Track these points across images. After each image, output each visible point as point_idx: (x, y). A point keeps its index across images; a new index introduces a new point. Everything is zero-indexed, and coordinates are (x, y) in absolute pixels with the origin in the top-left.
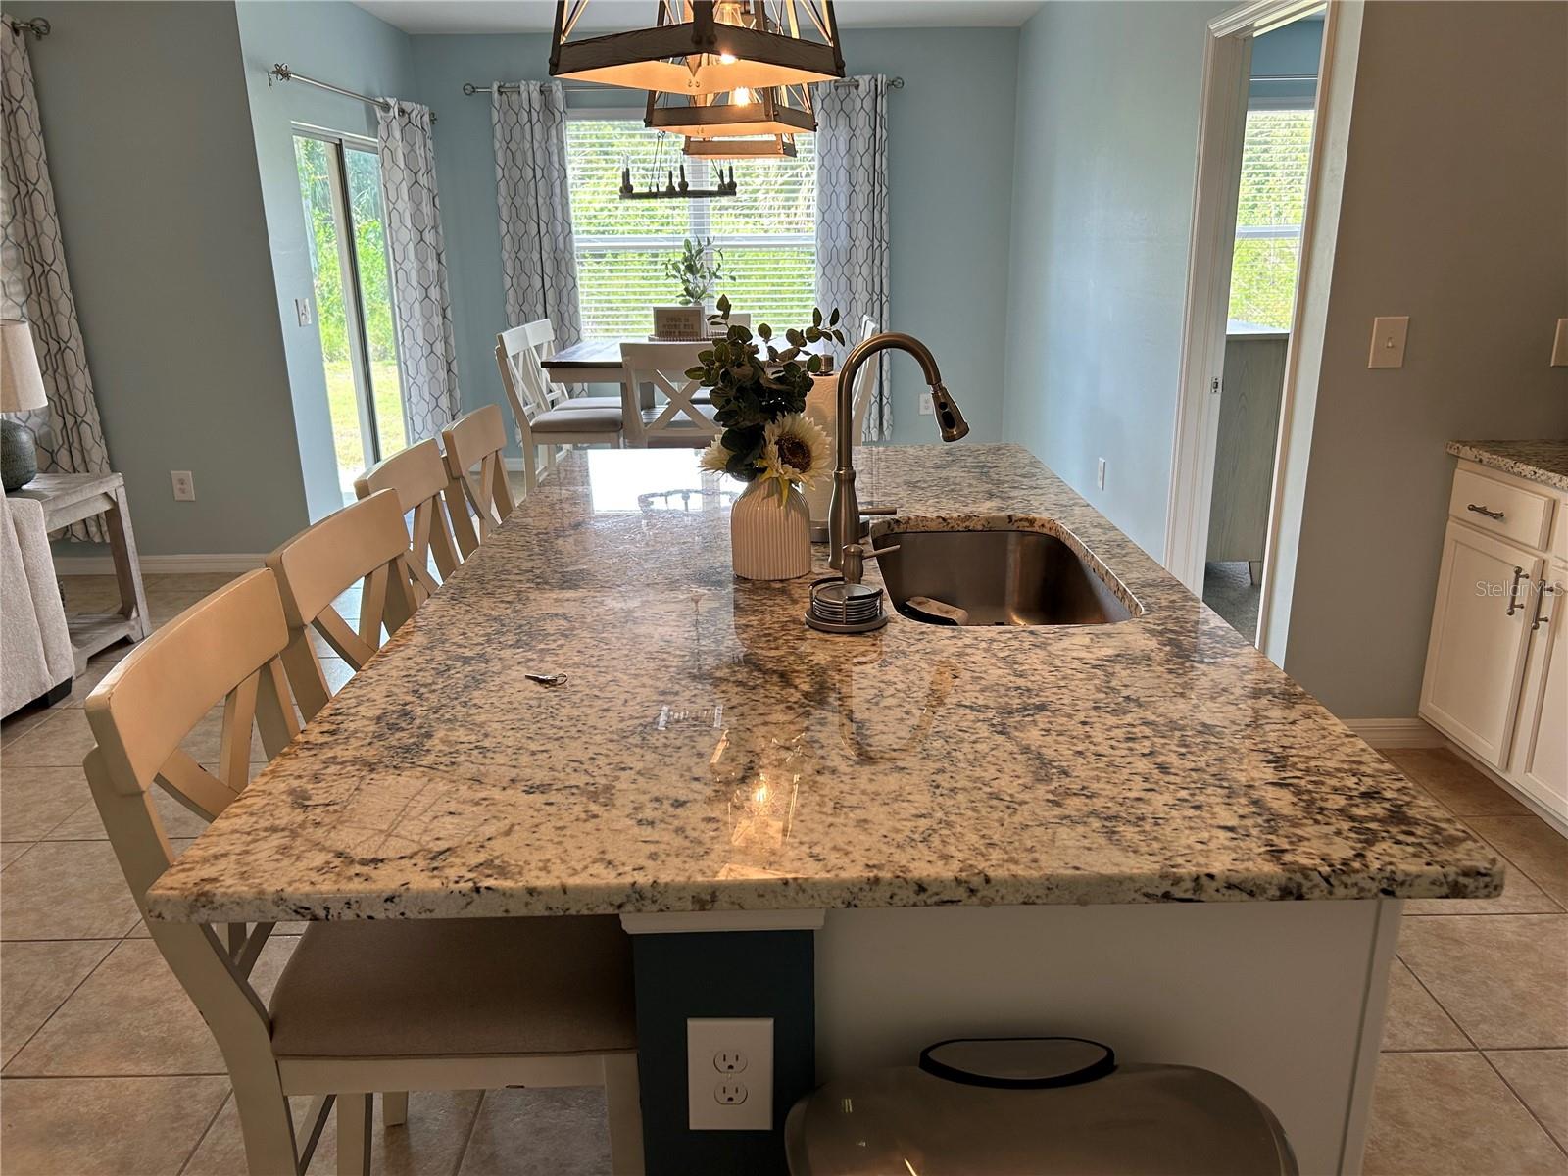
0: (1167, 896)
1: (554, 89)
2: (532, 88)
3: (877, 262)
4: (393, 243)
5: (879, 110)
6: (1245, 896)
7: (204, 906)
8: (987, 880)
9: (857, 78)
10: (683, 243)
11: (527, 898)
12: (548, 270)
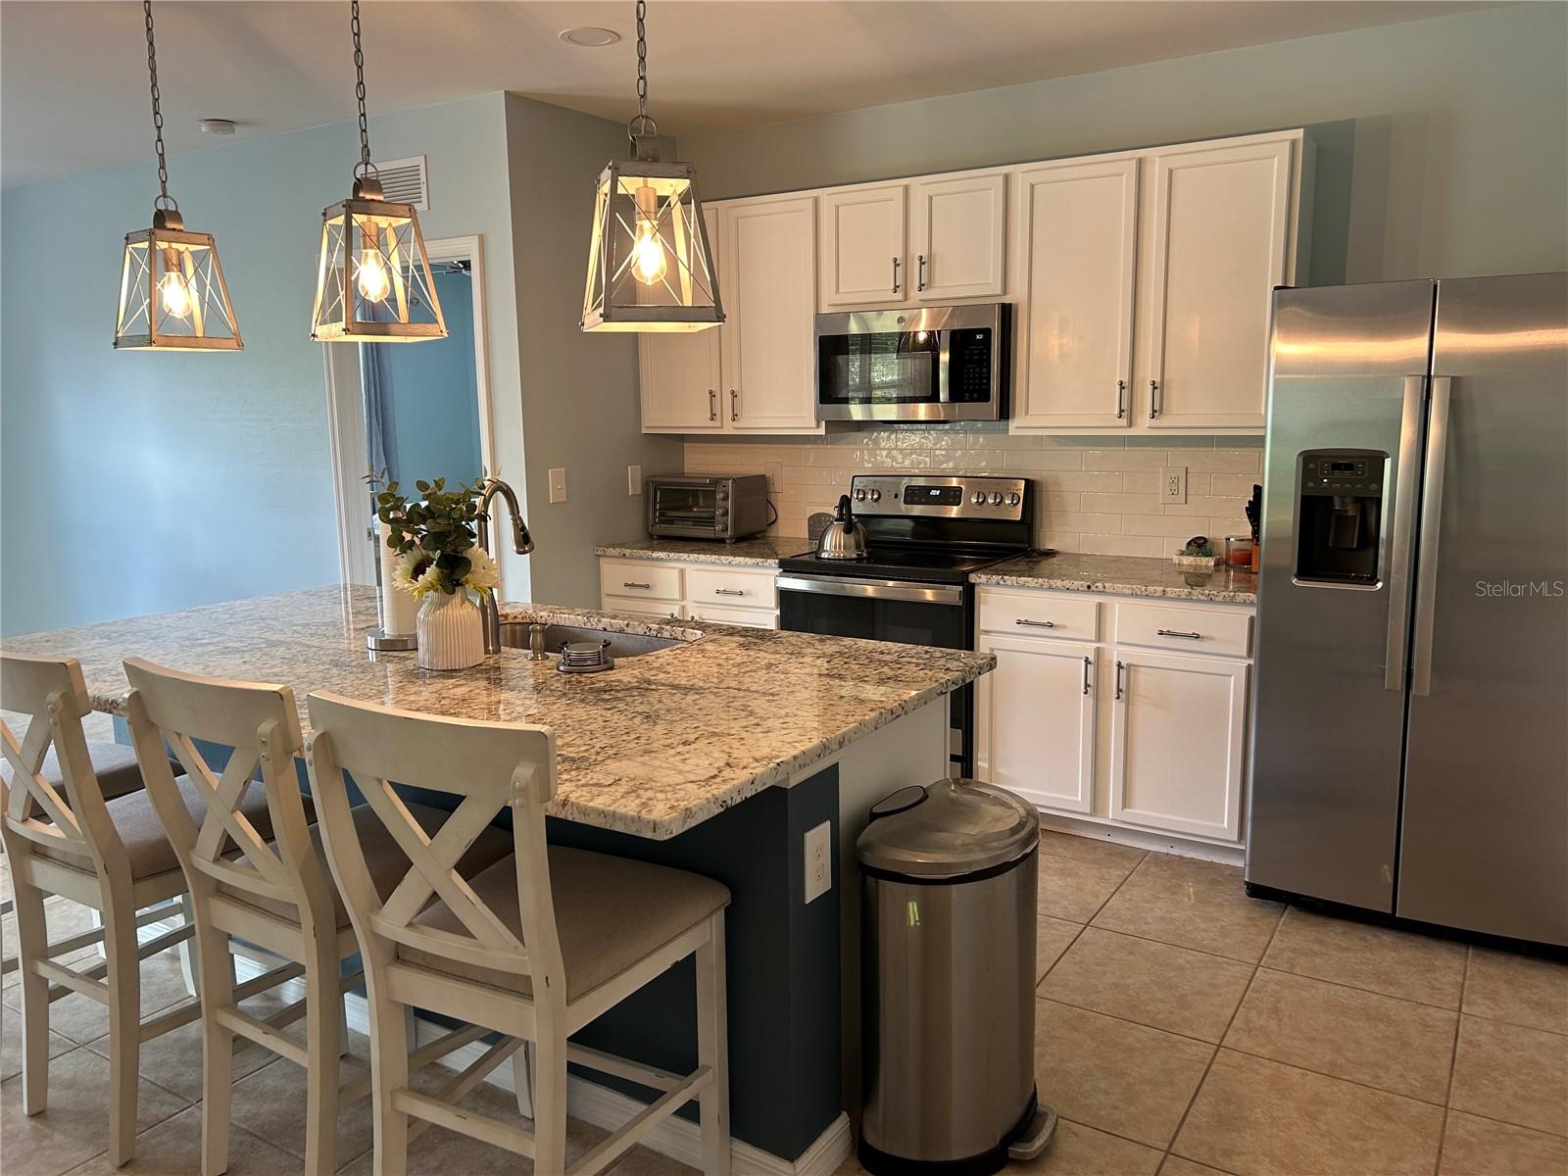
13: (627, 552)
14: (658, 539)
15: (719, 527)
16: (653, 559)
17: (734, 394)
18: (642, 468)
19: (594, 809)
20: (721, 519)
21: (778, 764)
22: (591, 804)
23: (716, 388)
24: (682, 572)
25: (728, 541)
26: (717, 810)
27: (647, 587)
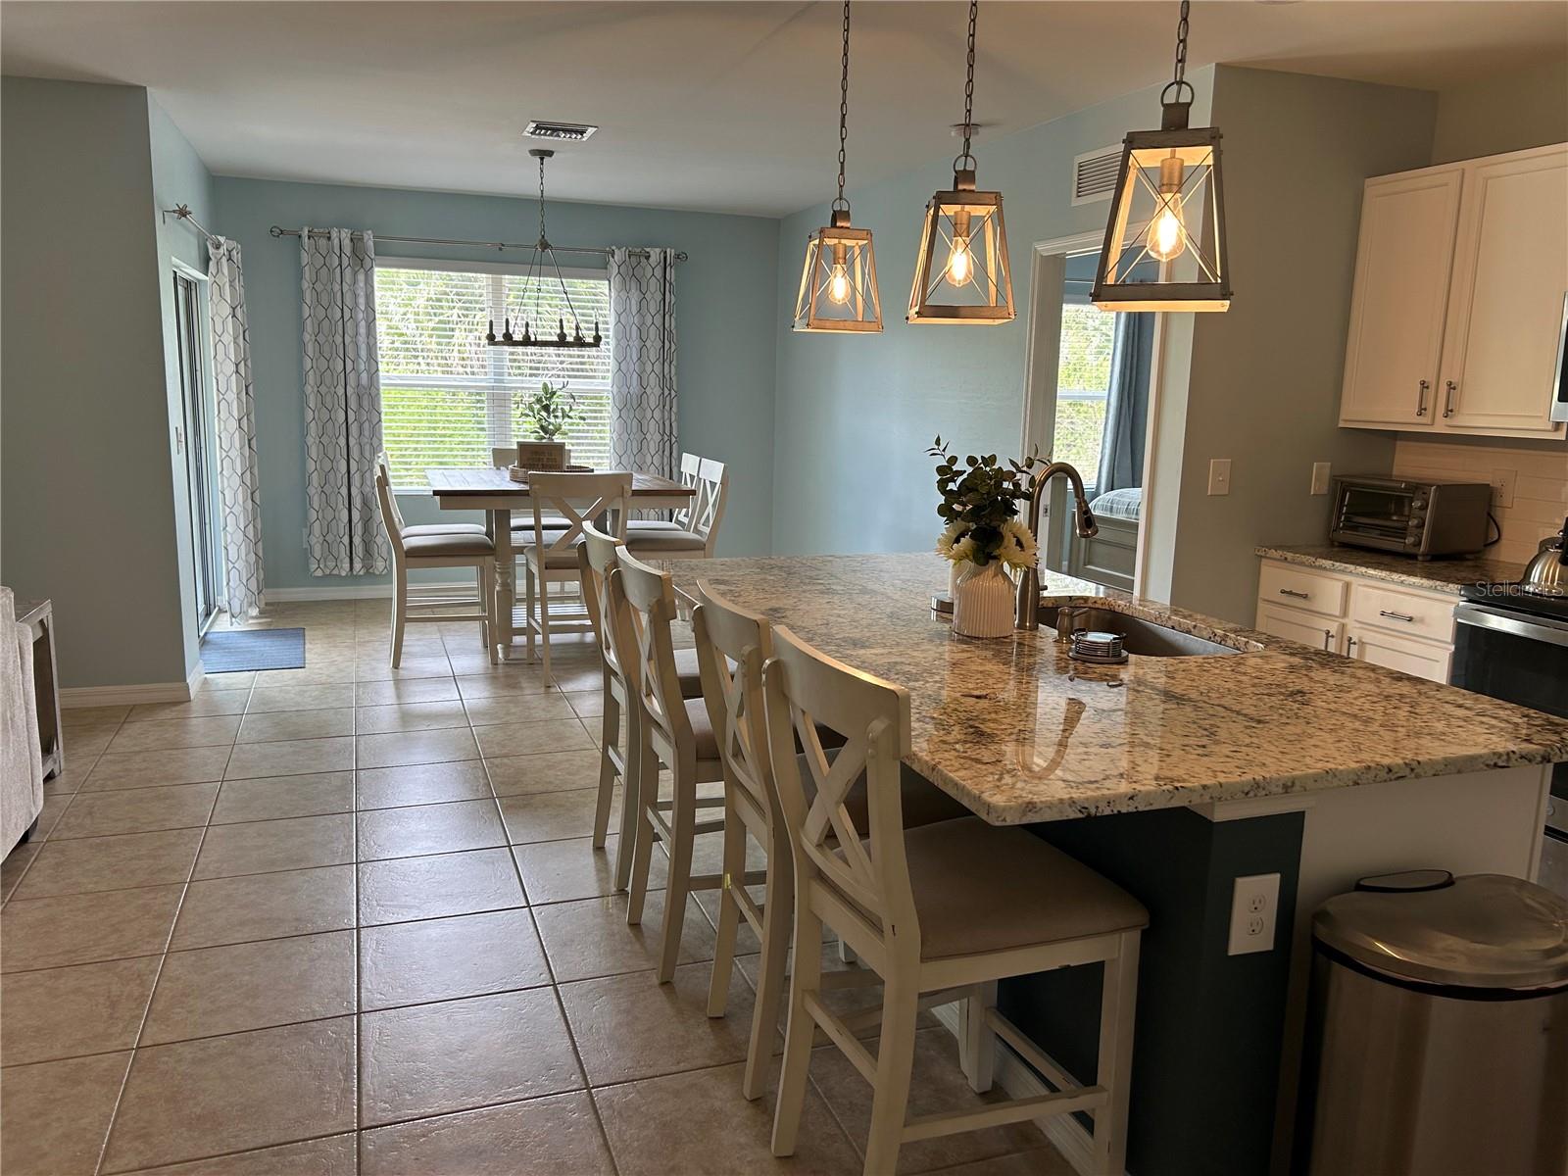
0: (1496, 765)
1: (366, 237)
2: (343, 235)
3: (667, 407)
4: (217, 375)
5: (668, 278)
6: (1527, 762)
7: (1030, 811)
8: (1419, 762)
9: (648, 250)
10: (541, 386)
11: (1202, 791)
12: (353, 404)
13: (1289, 555)
14: (1338, 546)
15: (1410, 540)
16: (1315, 567)
17: (1451, 386)
18: (1331, 466)
19: (952, 780)
20: (1416, 531)
21: (1177, 788)
22: (951, 774)
23: (1431, 379)
24: (1347, 587)
25: (1420, 558)
26: (1073, 814)
27: (1305, 597)
